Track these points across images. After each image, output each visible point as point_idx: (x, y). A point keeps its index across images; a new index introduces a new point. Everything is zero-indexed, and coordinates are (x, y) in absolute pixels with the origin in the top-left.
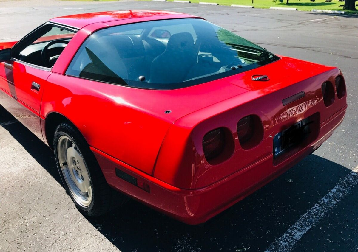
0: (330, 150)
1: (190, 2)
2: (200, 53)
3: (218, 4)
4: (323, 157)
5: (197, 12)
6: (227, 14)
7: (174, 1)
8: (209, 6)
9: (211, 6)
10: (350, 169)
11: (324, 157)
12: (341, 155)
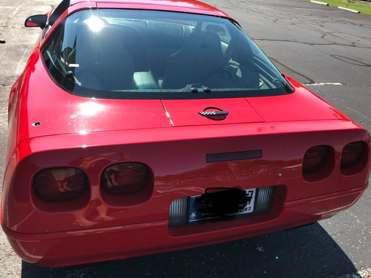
0: (350, 230)
1: (328, 5)
2: (231, 61)
3: (359, 12)
4: (331, 236)
5: (327, 17)
6: (361, 25)
7: (311, 1)
8: (346, 12)
9: (350, 13)
10: (357, 267)
11: (333, 237)
12: (361, 242)
